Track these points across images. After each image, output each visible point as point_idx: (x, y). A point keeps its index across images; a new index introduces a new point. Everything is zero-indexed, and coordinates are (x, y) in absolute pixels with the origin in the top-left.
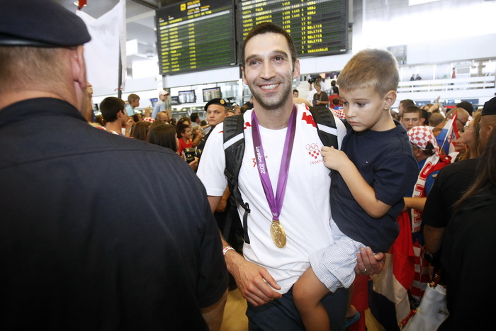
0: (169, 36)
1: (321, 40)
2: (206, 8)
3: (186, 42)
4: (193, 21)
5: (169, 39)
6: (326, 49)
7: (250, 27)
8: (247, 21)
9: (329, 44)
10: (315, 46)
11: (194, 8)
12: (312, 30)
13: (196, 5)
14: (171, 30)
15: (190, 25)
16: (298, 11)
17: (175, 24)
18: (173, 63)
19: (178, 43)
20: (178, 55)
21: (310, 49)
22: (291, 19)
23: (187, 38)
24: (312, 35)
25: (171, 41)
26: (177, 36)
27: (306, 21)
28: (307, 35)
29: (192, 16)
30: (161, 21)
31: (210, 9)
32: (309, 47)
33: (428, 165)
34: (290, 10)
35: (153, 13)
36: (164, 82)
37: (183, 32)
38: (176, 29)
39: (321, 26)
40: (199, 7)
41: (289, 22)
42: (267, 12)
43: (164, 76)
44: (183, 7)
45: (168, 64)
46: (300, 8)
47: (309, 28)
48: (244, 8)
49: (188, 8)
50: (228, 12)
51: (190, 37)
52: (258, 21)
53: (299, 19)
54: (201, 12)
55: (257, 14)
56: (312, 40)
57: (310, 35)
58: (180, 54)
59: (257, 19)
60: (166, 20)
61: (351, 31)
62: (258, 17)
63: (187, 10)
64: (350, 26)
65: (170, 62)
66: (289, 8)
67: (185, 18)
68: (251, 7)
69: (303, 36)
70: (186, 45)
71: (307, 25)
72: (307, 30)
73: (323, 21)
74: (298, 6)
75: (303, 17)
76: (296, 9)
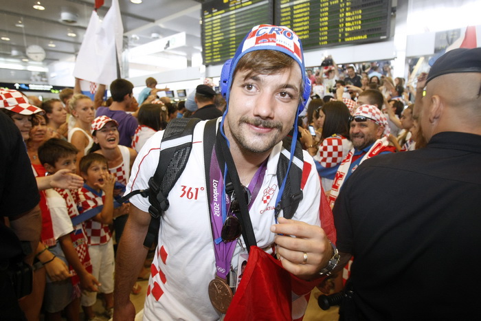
0: (213, 27)
1: (360, 27)
3: (227, 33)
4: (233, 12)
5: (213, 31)
6: (365, 37)
7: (288, 16)
8: (285, 10)
9: (368, 31)
10: (353, 34)
12: (351, 17)
14: (214, 22)
15: (231, 17)
17: (218, 16)
18: (215, 53)
19: (220, 35)
20: (219, 46)
21: (348, 37)
22: (329, 6)
23: (228, 29)
24: (351, 22)
25: (215, 32)
26: (219, 28)
27: (345, 6)
28: (345, 22)
29: (233, 8)
30: (206, 13)
31: (250, 0)
32: (346, 35)
33: (379, 145)
35: (199, 7)
36: (207, 72)
37: (225, 23)
38: (219, 20)
39: (360, 12)
41: (327, 9)
43: (207, 66)
45: (211, 54)
47: (347, 14)
50: (266, 2)
51: (231, 28)
52: (296, 10)
53: (338, 5)
54: (242, 4)
55: (295, 3)
56: (350, 27)
57: (348, 22)
58: (221, 45)
59: (295, 8)
60: (211, 12)
61: (395, 16)
62: (296, 5)
63: (229, 2)
64: (394, 10)
65: (212, 52)
67: (227, 10)
69: (341, 23)
70: (227, 36)
71: (345, 11)
72: (345, 17)
73: (363, 6)
75: (342, 3)
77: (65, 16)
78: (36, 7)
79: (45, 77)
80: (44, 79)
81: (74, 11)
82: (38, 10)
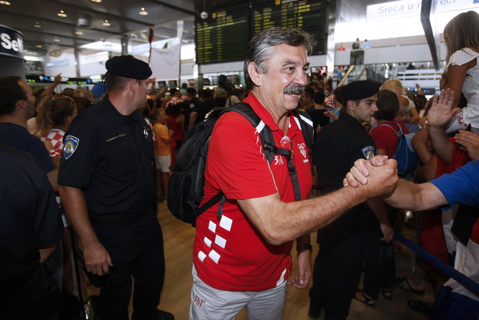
0: (203, 36)
2: (229, 18)
4: (220, 26)
5: (204, 38)
11: (222, 17)
13: (223, 15)
14: (205, 32)
15: (218, 29)
16: (292, 23)
17: (208, 28)
18: (206, 56)
25: (205, 40)
26: (209, 36)
29: (220, 23)
30: (199, 25)
31: (232, 18)
34: (287, 22)
36: (199, 70)
37: (213, 33)
38: (209, 31)
40: (226, 16)
42: (271, 23)
43: (199, 65)
44: (214, 16)
46: (293, 21)
48: (256, 19)
49: (218, 16)
50: (244, 21)
51: (218, 38)
54: (226, 20)
55: (265, 24)
58: (210, 53)
60: (202, 25)
63: (217, 18)
64: (326, 35)
65: (204, 57)
66: (285, 20)
67: (216, 23)
68: (261, 18)
74: (292, 19)
76: (290, 21)
77: (81, 21)
78: (60, 15)
79: (41, 66)
80: (39, 68)
81: (88, 18)
82: (61, 17)
